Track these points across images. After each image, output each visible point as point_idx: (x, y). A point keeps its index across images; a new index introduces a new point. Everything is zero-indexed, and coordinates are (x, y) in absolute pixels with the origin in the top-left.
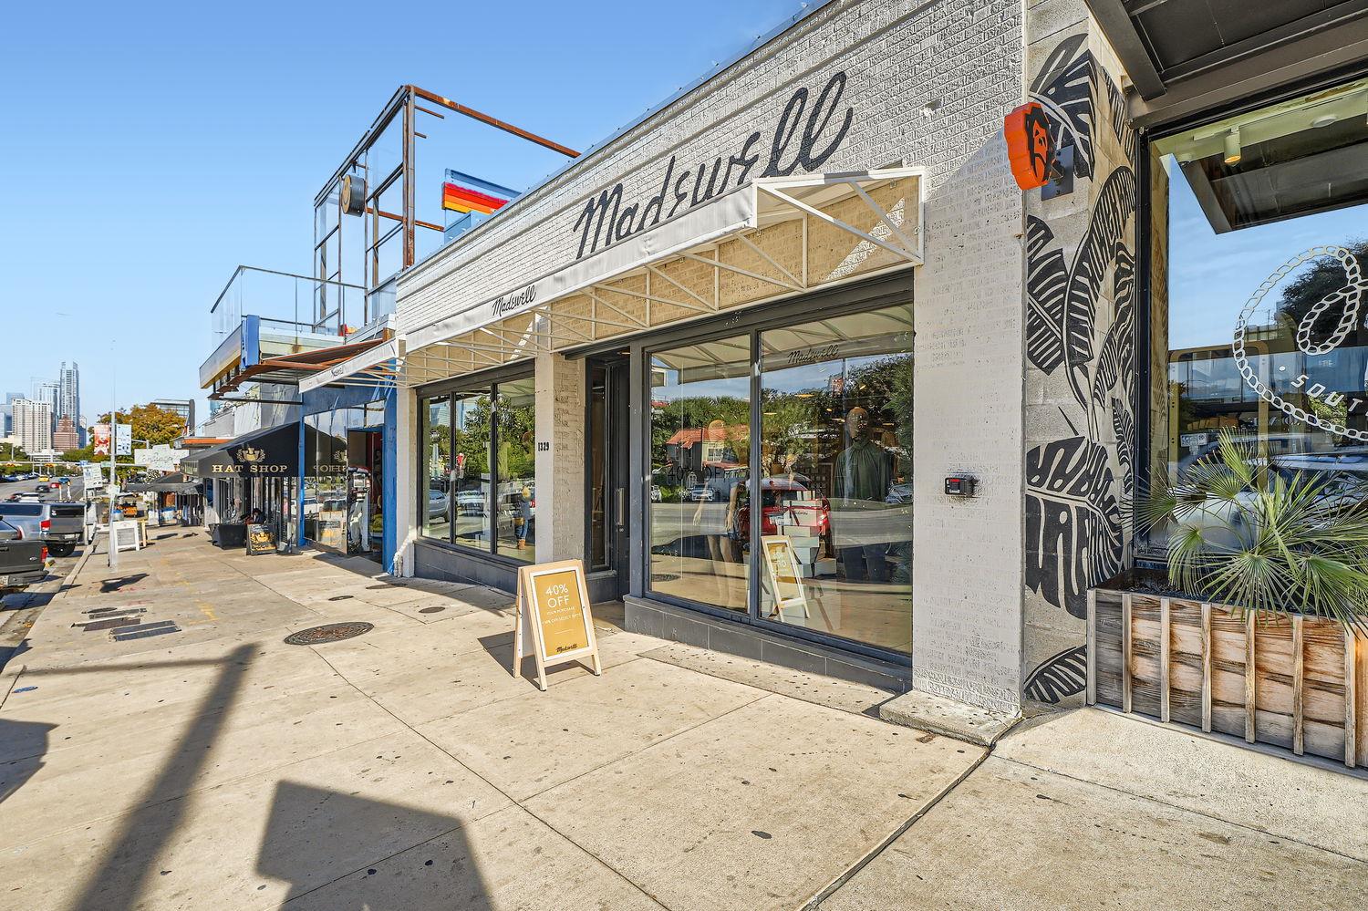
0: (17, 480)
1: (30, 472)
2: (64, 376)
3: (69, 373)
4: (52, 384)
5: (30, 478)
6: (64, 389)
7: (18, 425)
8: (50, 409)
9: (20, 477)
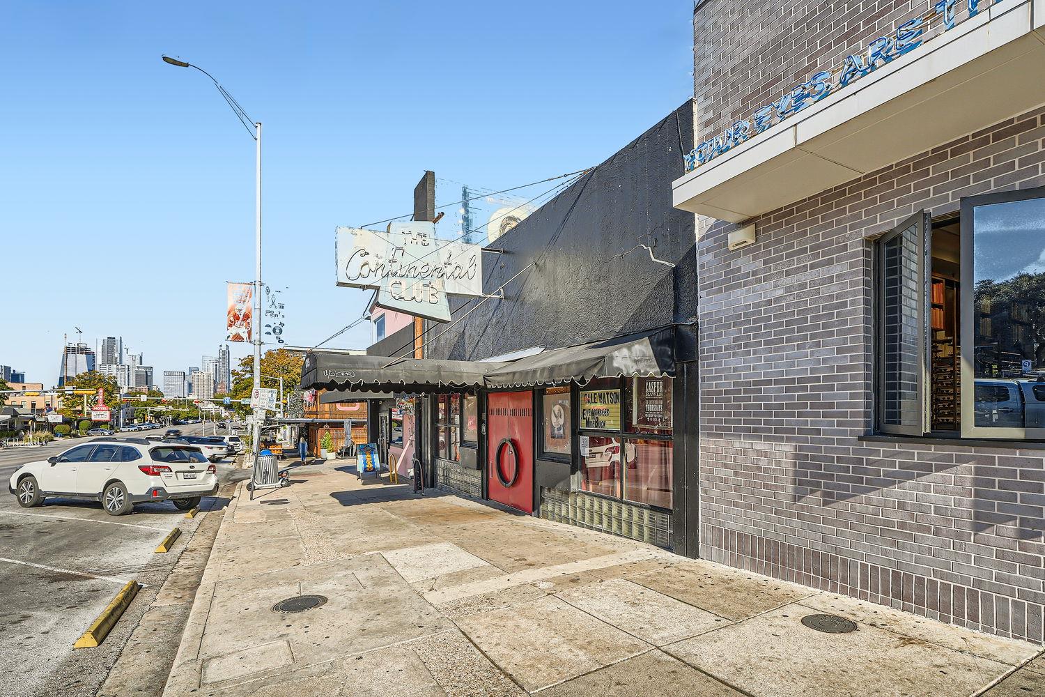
0: (188, 423)
1: (197, 418)
2: (221, 355)
3: (224, 352)
4: (213, 360)
5: (197, 422)
6: (221, 364)
7: (194, 388)
8: (213, 378)
9: (190, 421)
